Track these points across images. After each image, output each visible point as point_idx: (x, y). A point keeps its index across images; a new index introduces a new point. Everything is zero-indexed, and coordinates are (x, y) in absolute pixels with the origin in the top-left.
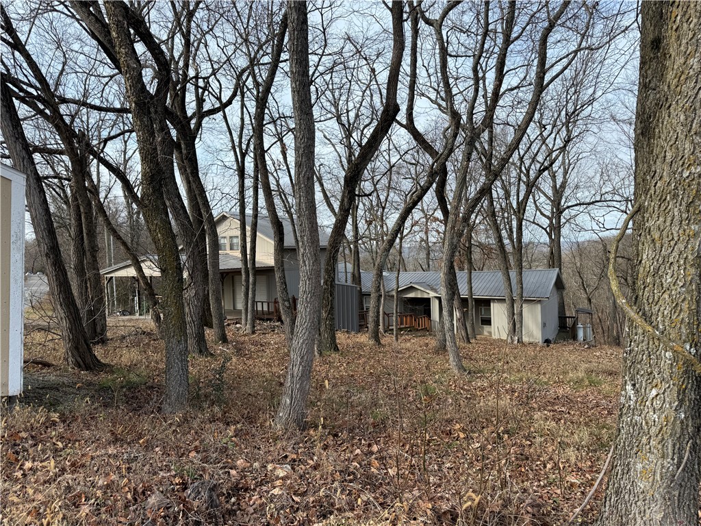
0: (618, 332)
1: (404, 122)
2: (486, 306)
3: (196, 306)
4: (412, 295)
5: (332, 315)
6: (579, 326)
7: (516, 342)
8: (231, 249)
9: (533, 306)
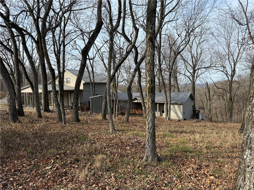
0: (211, 116)
1: (121, 32)
2: (163, 106)
3: (11, 102)
4: (136, 101)
5: (77, 108)
6: (200, 114)
7: (167, 119)
8: (67, 83)
9: (180, 106)
